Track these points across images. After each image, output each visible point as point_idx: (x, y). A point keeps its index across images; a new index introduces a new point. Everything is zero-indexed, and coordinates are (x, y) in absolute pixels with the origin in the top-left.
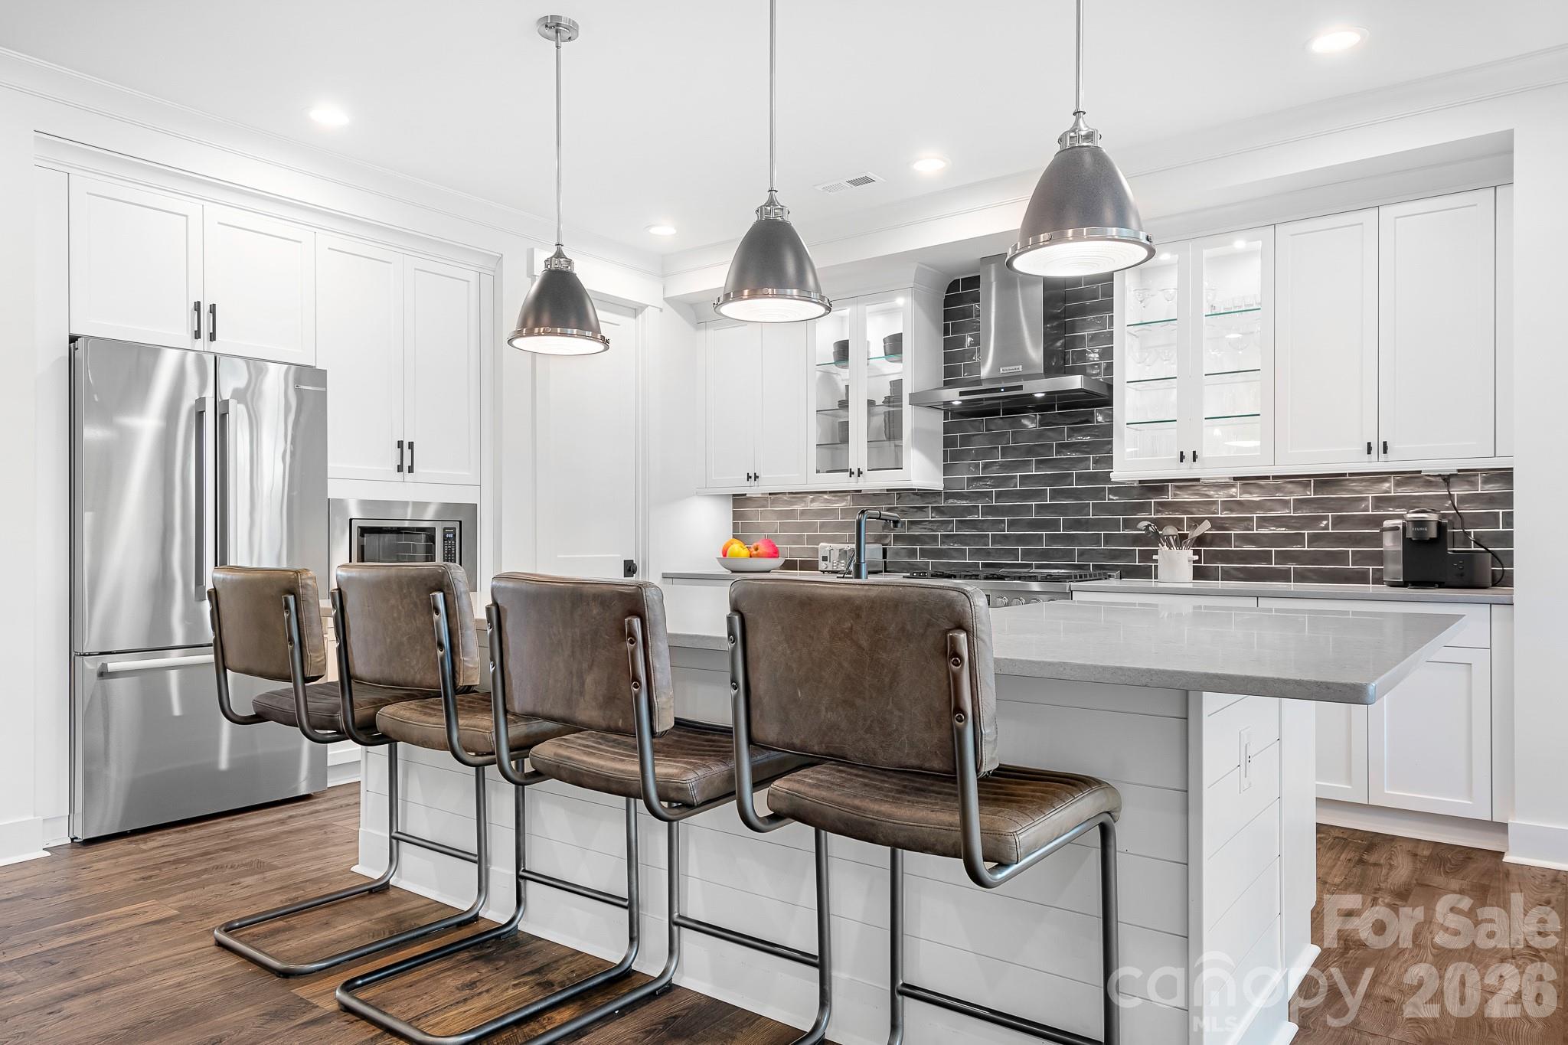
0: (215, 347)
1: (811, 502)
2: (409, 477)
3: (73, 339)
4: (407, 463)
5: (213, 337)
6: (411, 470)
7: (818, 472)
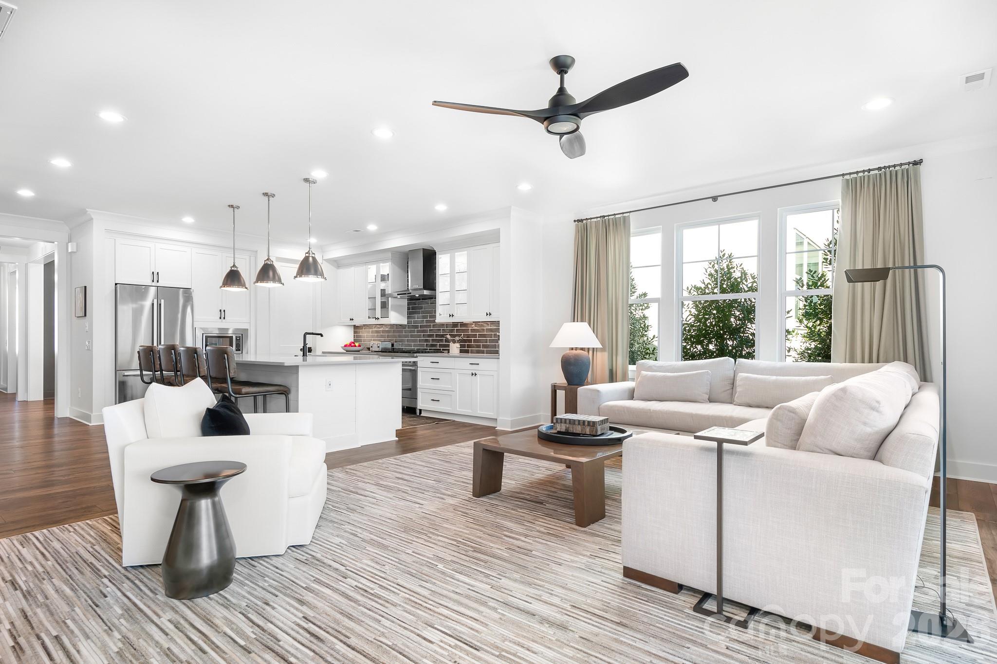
0: (158, 284)
1: (374, 328)
2: (224, 320)
3: (116, 284)
4: (223, 317)
5: (158, 282)
6: (224, 318)
7: (369, 318)
